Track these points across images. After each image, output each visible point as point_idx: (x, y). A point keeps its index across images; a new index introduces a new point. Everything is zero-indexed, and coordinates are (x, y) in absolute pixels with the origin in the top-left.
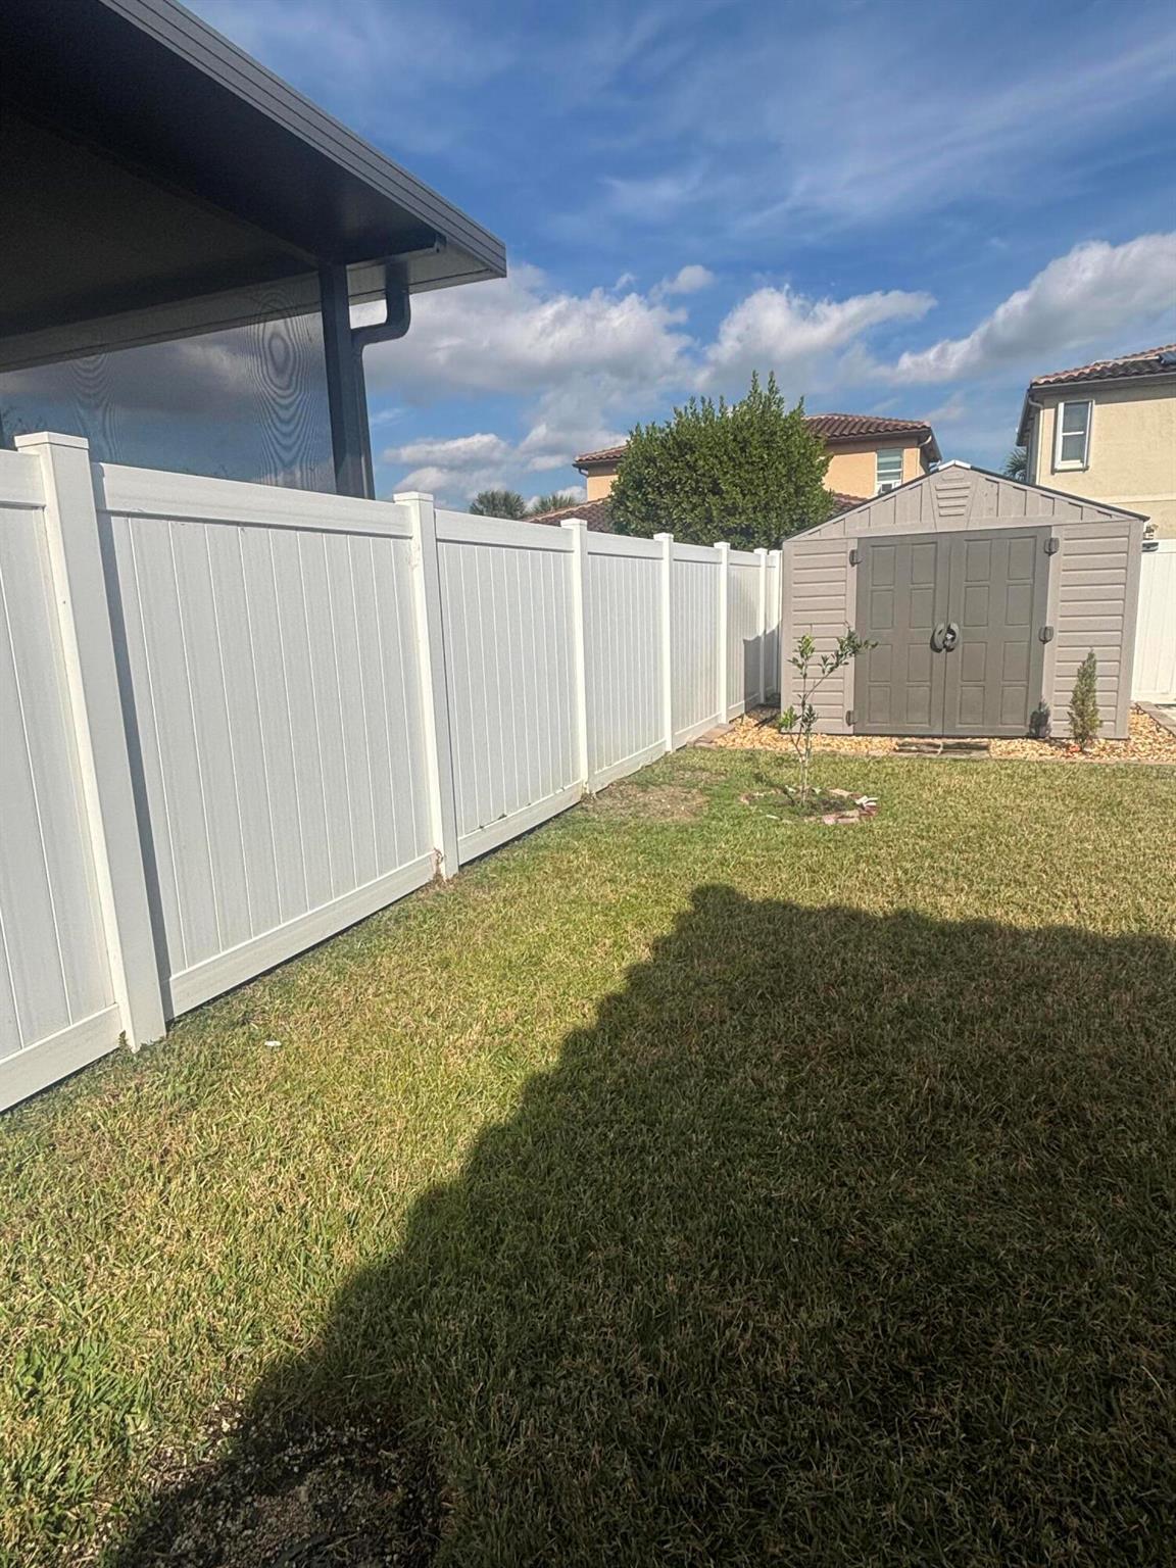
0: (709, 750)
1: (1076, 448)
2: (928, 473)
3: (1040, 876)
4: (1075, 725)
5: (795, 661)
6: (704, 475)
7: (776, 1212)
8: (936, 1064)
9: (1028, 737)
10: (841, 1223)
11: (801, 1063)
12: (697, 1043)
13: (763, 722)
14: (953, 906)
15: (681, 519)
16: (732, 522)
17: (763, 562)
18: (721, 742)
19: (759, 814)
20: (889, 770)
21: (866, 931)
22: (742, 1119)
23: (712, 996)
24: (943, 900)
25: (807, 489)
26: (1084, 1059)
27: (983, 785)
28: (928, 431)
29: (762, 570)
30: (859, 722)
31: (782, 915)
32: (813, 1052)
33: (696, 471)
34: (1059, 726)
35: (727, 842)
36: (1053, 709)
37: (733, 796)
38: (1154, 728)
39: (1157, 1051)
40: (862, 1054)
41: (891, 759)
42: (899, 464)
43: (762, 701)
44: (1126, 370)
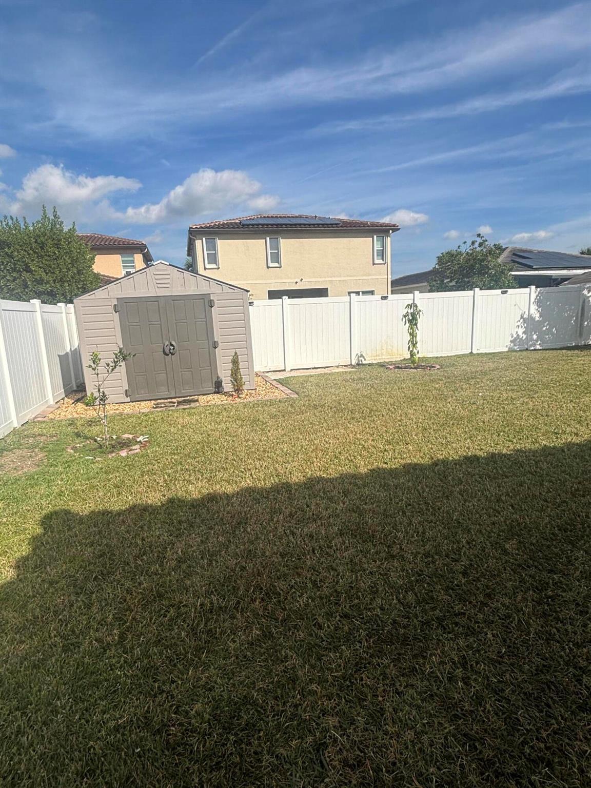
0: (44, 422)
1: (213, 259)
2: (148, 266)
3: (233, 463)
4: (234, 385)
5: (90, 366)
6: (18, 261)
7: (123, 735)
8: (202, 587)
9: (215, 393)
10: (166, 720)
11: (126, 615)
12: (54, 629)
13: (78, 401)
14: (195, 490)
15: (7, 286)
16: (41, 288)
17: (63, 311)
18: (51, 416)
19: (82, 458)
20: (152, 419)
21: (153, 517)
22: (92, 673)
23: (63, 589)
24: (191, 488)
25: (84, 271)
26: (270, 558)
27: (199, 420)
28: (145, 246)
29: (64, 315)
30: (132, 395)
31: (104, 519)
32: (132, 606)
33: (13, 258)
34: (227, 386)
35: (62, 480)
36: (223, 379)
37: (63, 450)
38: (264, 383)
39: (299, 543)
40: (160, 596)
41: (152, 413)
42: (133, 262)
43: (75, 388)
44: (228, 225)
